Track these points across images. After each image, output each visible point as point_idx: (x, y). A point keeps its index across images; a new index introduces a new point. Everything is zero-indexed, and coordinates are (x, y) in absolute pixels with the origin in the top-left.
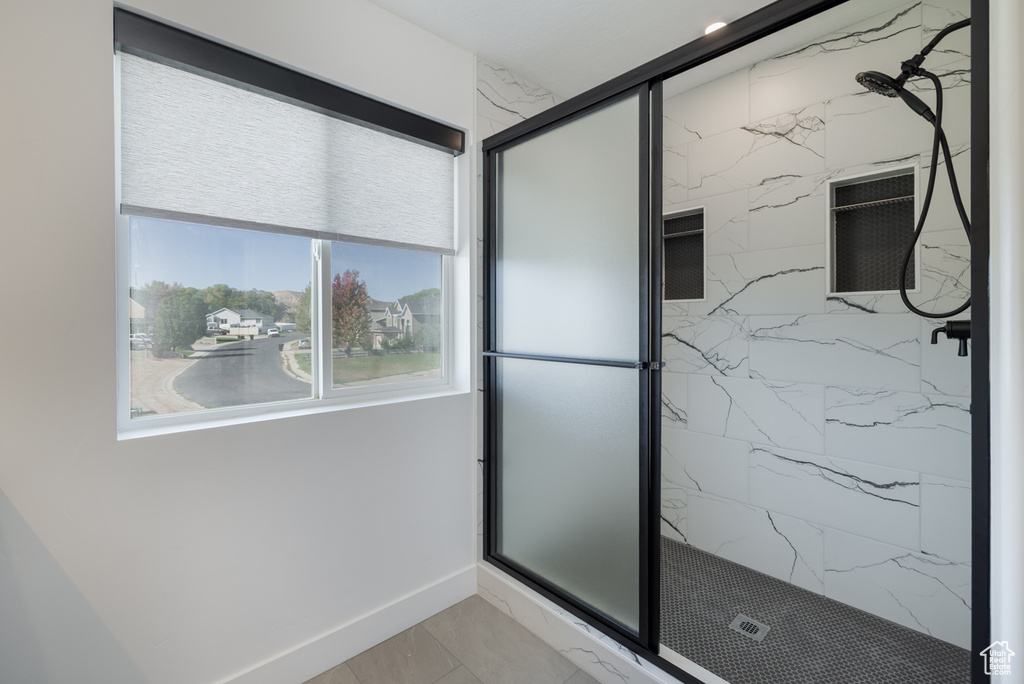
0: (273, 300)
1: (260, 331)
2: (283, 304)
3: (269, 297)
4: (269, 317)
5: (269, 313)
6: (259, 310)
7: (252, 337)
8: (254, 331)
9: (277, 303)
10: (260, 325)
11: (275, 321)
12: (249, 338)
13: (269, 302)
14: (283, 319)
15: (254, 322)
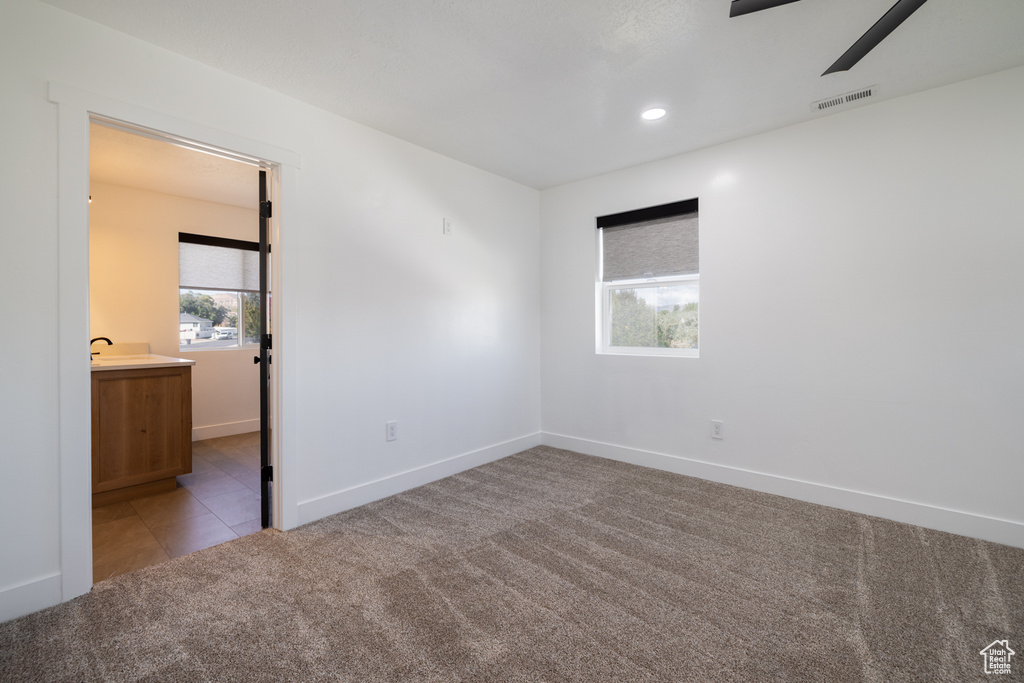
0: (212, 303)
1: (198, 335)
2: (222, 308)
3: (207, 301)
4: (208, 321)
5: (208, 317)
6: (196, 312)
7: (189, 341)
8: (192, 336)
9: (217, 307)
10: (198, 329)
11: (214, 325)
12: (185, 343)
13: (207, 305)
14: (223, 324)
15: (191, 326)
